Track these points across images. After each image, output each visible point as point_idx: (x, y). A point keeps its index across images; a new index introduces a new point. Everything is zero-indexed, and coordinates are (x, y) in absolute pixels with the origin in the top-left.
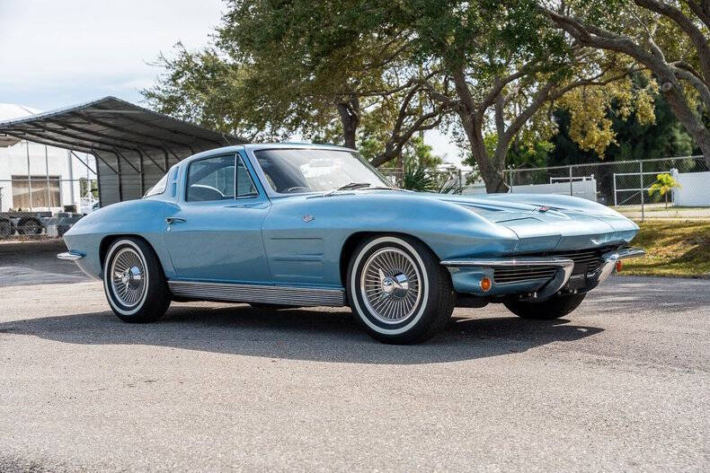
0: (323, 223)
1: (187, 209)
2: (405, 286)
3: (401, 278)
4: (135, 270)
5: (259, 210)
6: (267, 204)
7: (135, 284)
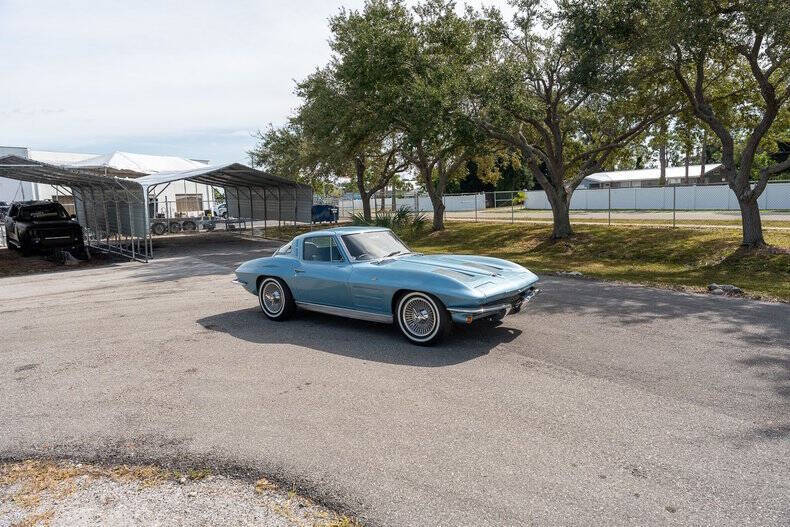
0: (383, 282)
1: (304, 264)
2: (427, 316)
3: (424, 312)
4: (276, 293)
5: (346, 269)
6: (350, 266)
7: (276, 301)
